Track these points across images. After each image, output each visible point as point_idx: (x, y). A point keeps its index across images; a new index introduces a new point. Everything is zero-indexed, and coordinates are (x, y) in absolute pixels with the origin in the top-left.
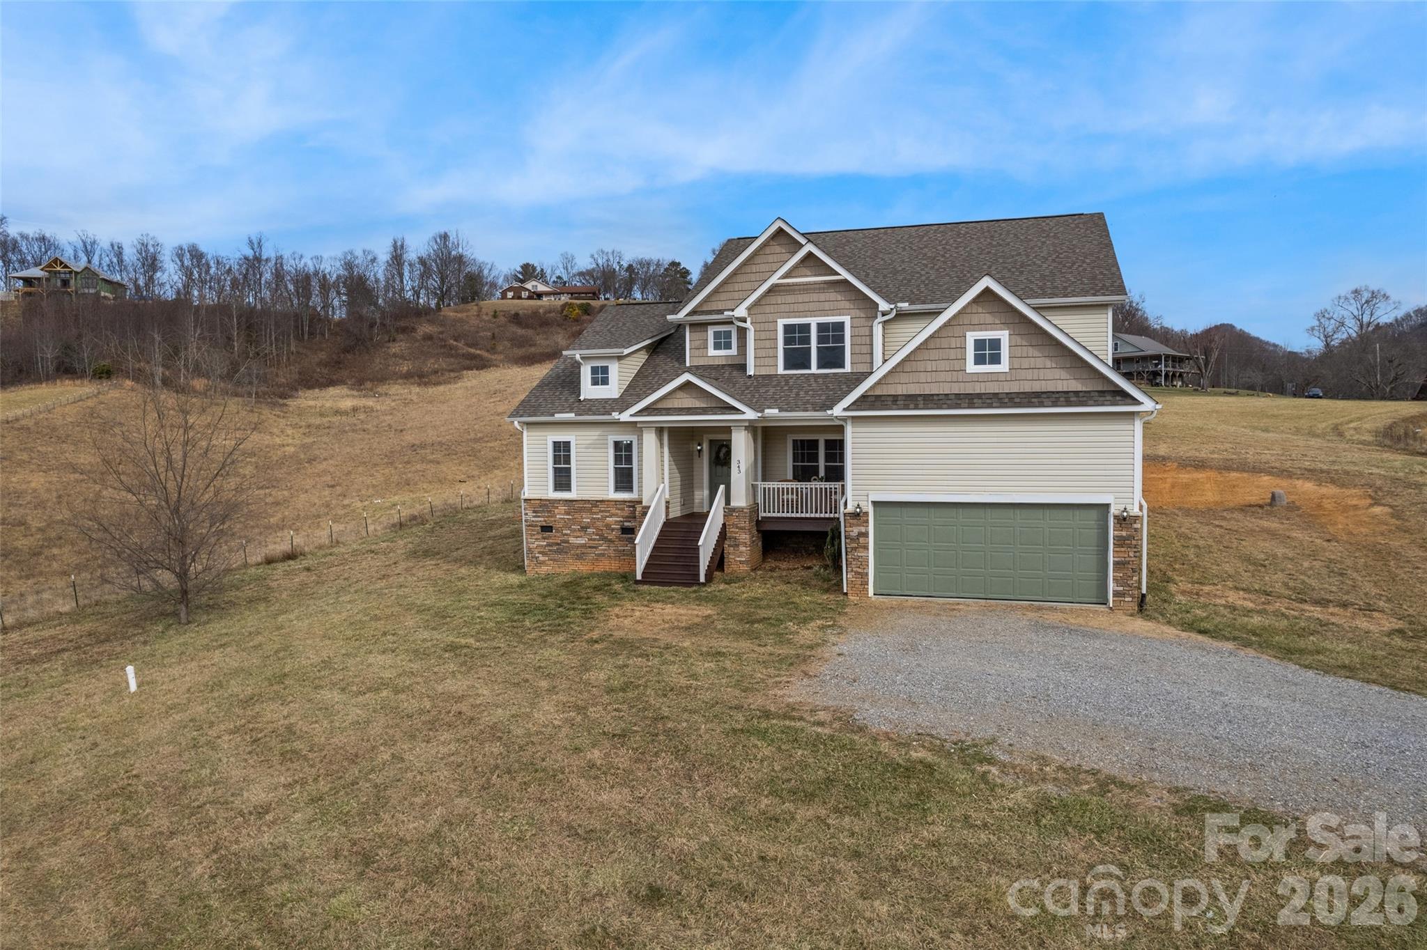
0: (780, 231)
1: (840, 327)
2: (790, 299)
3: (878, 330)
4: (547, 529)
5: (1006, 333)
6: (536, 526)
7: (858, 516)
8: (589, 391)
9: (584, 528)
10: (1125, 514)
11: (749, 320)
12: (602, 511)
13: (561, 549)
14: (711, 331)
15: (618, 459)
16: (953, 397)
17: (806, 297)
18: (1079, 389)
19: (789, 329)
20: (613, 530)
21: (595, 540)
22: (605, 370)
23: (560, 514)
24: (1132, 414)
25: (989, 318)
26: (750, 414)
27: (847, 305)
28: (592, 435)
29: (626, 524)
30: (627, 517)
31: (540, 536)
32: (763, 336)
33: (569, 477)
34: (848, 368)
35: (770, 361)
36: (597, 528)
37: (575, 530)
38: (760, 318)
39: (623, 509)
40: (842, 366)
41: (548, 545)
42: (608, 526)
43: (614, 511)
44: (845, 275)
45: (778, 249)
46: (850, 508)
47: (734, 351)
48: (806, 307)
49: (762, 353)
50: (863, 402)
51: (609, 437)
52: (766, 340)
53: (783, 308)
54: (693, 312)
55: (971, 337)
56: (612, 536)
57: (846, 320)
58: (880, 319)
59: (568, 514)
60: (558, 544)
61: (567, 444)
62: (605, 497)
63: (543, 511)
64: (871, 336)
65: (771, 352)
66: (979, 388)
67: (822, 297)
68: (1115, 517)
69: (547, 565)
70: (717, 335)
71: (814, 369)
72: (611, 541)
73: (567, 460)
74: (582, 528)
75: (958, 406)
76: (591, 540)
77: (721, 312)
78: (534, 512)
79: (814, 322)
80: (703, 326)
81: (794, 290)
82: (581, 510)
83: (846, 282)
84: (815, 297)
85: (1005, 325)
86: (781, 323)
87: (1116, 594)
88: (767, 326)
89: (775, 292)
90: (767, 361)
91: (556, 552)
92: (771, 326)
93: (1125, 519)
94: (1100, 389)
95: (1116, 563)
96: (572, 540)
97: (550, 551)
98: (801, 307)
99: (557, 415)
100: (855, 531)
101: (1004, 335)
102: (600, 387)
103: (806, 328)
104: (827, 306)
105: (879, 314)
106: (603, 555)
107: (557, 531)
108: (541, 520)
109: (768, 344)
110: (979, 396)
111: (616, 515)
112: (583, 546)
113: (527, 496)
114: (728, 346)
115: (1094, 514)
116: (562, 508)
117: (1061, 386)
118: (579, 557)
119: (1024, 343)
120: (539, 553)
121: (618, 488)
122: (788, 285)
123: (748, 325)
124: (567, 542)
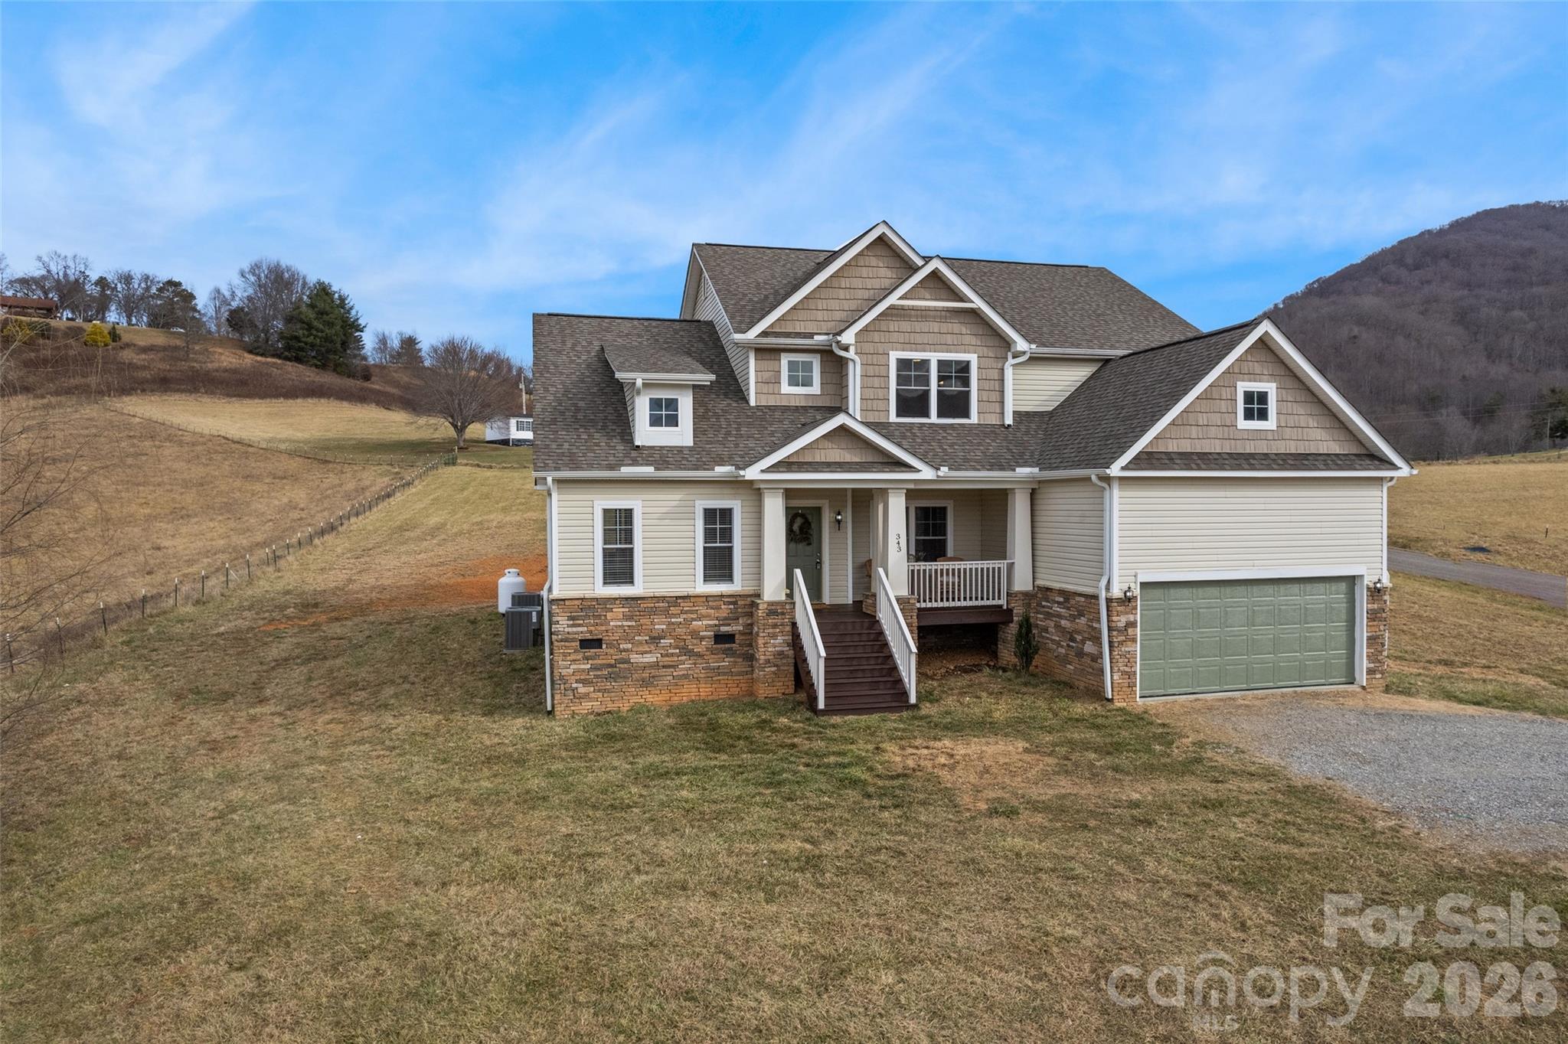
0: (882, 240)
1: (965, 367)
2: (906, 326)
3: (1009, 373)
4: (591, 643)
5: (1274, 385)
6: (573, 640)
7: (1127, 600)
8: (645, 434)
9: (655, 639)
10: (1378, 585)
11: (852, 349)
12: (686, 612)
13: (617, 672)
14: (785, 360)
15: (709, 535)
16: (1226, 457)
17: (925, 326)
18: (1338, 452)
19: (903, 364)
20: (702, 638)
21: (672, 655)
22: (672, 404)
23: (616, 619)
24: (1381, 479)
25: (1257, 368)
27: (973, 340)
28: (670, 499)
29: (724, 629)
30: (726, 619)
31: (580, 656)
32: (871, 370)
33: (631, 562)
34: (974, 418)
35: (881, 405)
36: (677, 638)
37: (640, 643)
38: (869, 348)
39: (718, 608)
40: (967, 415)
41: (594, 668)
42: (695, 634)
43: (703, 611)
44: (978, 303)
45: (874, 261)
46: (1117, 592)
47: (816, 389)
48: (925, 338)
49: (870, 393)
51: (697, 503)
52: (874, 375)
53: (895, 337)
54: (764, 334)
55: (1243, 387)
56: (701, 648)
57: (973, 358)
58: (1011, 361)
59: (630, 618)
60: (611, 666)
61: (628, 514)
62: (691, 592)
63: (584, 618)
64: (1002, 380)
65: (881, 394)
66: (1250, 448)
67: (945, 327)
68: (1369, 589)
69: (591, 700)
70: (792, 365)
71: (933, 418)
72: (700, 655)
73: (628, 537)
74: (652, 638)
75: (1240, 468)
76: (667, 655)
77: (811, 336)
78: (571, 618)
79: (934, 358)
80: (775, 352)
81: (910, 316)
82: (654, 611)
83: (975, 313)
84: (935, 326)
85: (1273, 377)
86: (894, 356)
87: (1370, 672)
88: (875, 359)
89: (892, 315)
90: (876, 405)
91: (608, 678)
92: (881, 359)
93: (1379, 590)
94: (1355, 452)
95: (1369, 638)
96: (635, 658)
97: (597, 677)
98: (919, 338)
99: (624, 469)
100: (1121, 621)
101: (1270, 388)
102: (664, 428)
103: (924, 364)
104: (949, 339)
105: (1010, 355)
106: (686, 676)
107: (610, 645)
108: (582, 631)
109: (876, 382)
110: (1252, 456)
111: (708, 617)
112: (656, 665)
113: (556, 594)
114: (807, 383)
115: (1343, 586)
116: (619, 611)
117: (1323, 448)
118: (646, 683)
119: (1290, 399)
120: (577, 682)
121: (708, 578)
122: (902, 308)
123: (851, 354)
124: (628, 661)
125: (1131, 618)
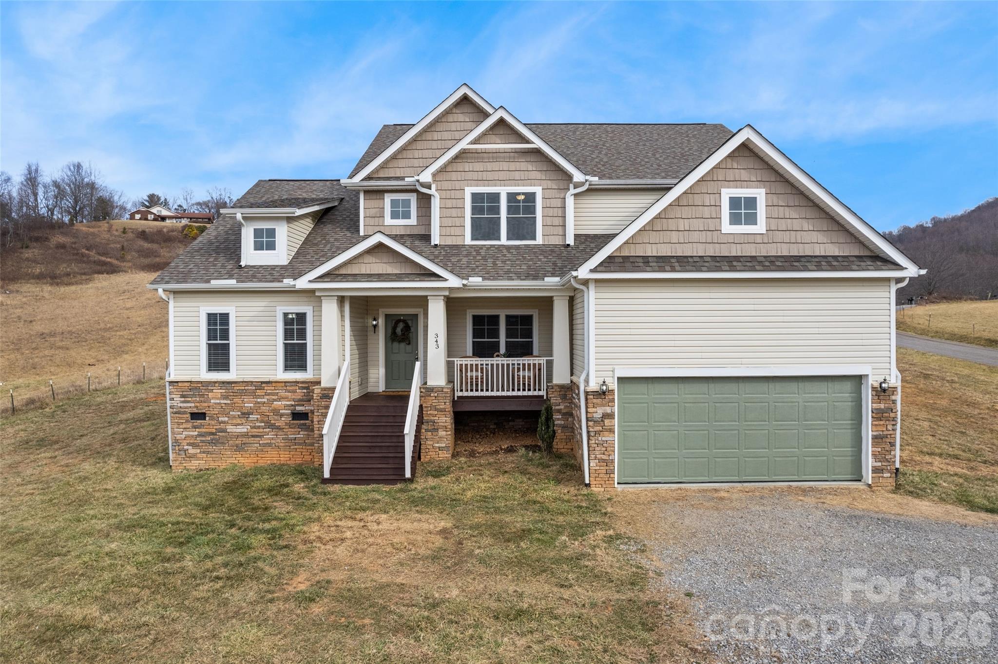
0: (465, 99)
1: (530, 197)
2: (478, 166)
3: (570, 201)
4: (198, 416)
5: (762, 191)
6: (185, 413)
7: (603, 394)
8: (250, 256)
9: (246, 415)
10: (883, 385)
11: (433, 187)
12: (269, 394)
13: (217, 439)
14: (388, 198)
15: (288, 334)
16: (709, 259)
17: (495, 166)
18: (837, 254)
19: (476, 197)
20: (282, 415)
21: (259, 427)
22: (271, 233)
23: (215, 398)
24: (888, 280)
25: (744, 175)
26: (454, 282)
27: (538, 175)
28: (257, 305)
29: (299, 408)
30: (300, 400)
31: (189, 425)
32: (449, 203)
33: (227, 354)
34: (539, 240)
35: (458, 231)
36: (262, 414)
37: (234, 417)
38: (446, 185)
39: (294, 392)
40: (534, 238)
41: (200, 435)
42: (276, 412)
43: (283, 393)
44: (538, 143)
45: (461, 117)
46: (593, 386)
47: (413, 221)
48: (496, 176)
49: (448, 222)
50: (610, 263)
51: (278, 308)
52: (452, 208)
53: (470, 176)
54: (368, 178)
55: (727, 193)
56: (281, 422)
57: (538, 190)
58: (572, 191)
59: (226, 397)
60: (212, 434)
61: (225, 318)
62: (272, 378)
63: (194, 395)
64: (564, 207)
65: (458, 222)
66: (735, 251)
67: (513, 166)
68: (874, 389)
69: (199, 459)
70: (394, 203)
71: (504, 241)
72: (279, 428)
73: (225, 335)
74: (243, 414)
75: (719, 269)
76: (254, 427)
77: (402, 178)
78: (183, 396)
79: (503, 191)
80: (379, 193)
81: (483, 158)
82: (243, 393)
83: (538, 152)
84: (505, 166)
85: (761, 182)
86: (469, 191)
87: (876, 470)
88: (453, 194)
89: (463, 158)
90: (453, 231)
91: (211, 443)
92: (458, 194)
93: (884, 390)
94: (857, 254)
95: (875, 438)
96: (230, 428)
97: (202, 441)
98: (490, 176)
99: (213, 282)
100: (598, 412)
101: (760, 194)
102: (265, 252)
103: (495, 197)
104: (517, 175)
105: (571, 186)
106: (270, 445)
107: (212, 418)
108: (191, 406)
109: (454, 212)
110: (737, 258)
111: (286, 398)
112: (246, 435)
113: (173, 378)
114: (407, 215)
115: (848, 386)
116: (218, 391)
117: (819, 251)
118: (239, 448)
119: (781, 203)
120: (188, 444)
121: (288, 367)
122: (476, 152)
123: (433, 191)
124: (225, 431)
125: (608, 410)
